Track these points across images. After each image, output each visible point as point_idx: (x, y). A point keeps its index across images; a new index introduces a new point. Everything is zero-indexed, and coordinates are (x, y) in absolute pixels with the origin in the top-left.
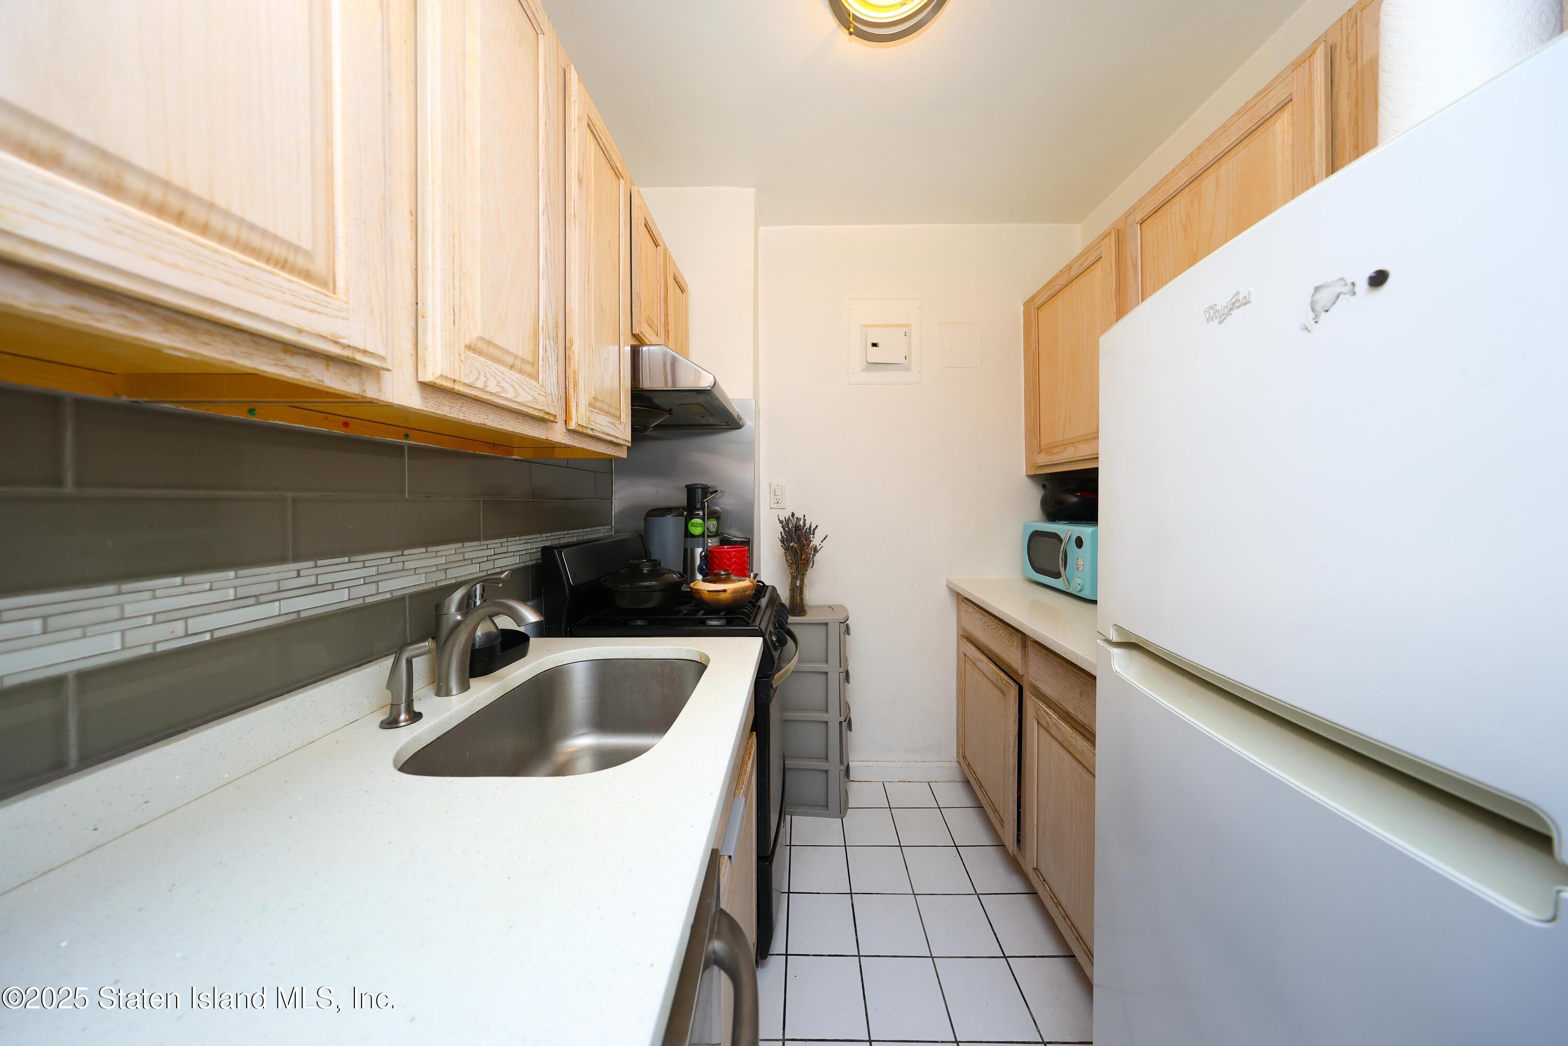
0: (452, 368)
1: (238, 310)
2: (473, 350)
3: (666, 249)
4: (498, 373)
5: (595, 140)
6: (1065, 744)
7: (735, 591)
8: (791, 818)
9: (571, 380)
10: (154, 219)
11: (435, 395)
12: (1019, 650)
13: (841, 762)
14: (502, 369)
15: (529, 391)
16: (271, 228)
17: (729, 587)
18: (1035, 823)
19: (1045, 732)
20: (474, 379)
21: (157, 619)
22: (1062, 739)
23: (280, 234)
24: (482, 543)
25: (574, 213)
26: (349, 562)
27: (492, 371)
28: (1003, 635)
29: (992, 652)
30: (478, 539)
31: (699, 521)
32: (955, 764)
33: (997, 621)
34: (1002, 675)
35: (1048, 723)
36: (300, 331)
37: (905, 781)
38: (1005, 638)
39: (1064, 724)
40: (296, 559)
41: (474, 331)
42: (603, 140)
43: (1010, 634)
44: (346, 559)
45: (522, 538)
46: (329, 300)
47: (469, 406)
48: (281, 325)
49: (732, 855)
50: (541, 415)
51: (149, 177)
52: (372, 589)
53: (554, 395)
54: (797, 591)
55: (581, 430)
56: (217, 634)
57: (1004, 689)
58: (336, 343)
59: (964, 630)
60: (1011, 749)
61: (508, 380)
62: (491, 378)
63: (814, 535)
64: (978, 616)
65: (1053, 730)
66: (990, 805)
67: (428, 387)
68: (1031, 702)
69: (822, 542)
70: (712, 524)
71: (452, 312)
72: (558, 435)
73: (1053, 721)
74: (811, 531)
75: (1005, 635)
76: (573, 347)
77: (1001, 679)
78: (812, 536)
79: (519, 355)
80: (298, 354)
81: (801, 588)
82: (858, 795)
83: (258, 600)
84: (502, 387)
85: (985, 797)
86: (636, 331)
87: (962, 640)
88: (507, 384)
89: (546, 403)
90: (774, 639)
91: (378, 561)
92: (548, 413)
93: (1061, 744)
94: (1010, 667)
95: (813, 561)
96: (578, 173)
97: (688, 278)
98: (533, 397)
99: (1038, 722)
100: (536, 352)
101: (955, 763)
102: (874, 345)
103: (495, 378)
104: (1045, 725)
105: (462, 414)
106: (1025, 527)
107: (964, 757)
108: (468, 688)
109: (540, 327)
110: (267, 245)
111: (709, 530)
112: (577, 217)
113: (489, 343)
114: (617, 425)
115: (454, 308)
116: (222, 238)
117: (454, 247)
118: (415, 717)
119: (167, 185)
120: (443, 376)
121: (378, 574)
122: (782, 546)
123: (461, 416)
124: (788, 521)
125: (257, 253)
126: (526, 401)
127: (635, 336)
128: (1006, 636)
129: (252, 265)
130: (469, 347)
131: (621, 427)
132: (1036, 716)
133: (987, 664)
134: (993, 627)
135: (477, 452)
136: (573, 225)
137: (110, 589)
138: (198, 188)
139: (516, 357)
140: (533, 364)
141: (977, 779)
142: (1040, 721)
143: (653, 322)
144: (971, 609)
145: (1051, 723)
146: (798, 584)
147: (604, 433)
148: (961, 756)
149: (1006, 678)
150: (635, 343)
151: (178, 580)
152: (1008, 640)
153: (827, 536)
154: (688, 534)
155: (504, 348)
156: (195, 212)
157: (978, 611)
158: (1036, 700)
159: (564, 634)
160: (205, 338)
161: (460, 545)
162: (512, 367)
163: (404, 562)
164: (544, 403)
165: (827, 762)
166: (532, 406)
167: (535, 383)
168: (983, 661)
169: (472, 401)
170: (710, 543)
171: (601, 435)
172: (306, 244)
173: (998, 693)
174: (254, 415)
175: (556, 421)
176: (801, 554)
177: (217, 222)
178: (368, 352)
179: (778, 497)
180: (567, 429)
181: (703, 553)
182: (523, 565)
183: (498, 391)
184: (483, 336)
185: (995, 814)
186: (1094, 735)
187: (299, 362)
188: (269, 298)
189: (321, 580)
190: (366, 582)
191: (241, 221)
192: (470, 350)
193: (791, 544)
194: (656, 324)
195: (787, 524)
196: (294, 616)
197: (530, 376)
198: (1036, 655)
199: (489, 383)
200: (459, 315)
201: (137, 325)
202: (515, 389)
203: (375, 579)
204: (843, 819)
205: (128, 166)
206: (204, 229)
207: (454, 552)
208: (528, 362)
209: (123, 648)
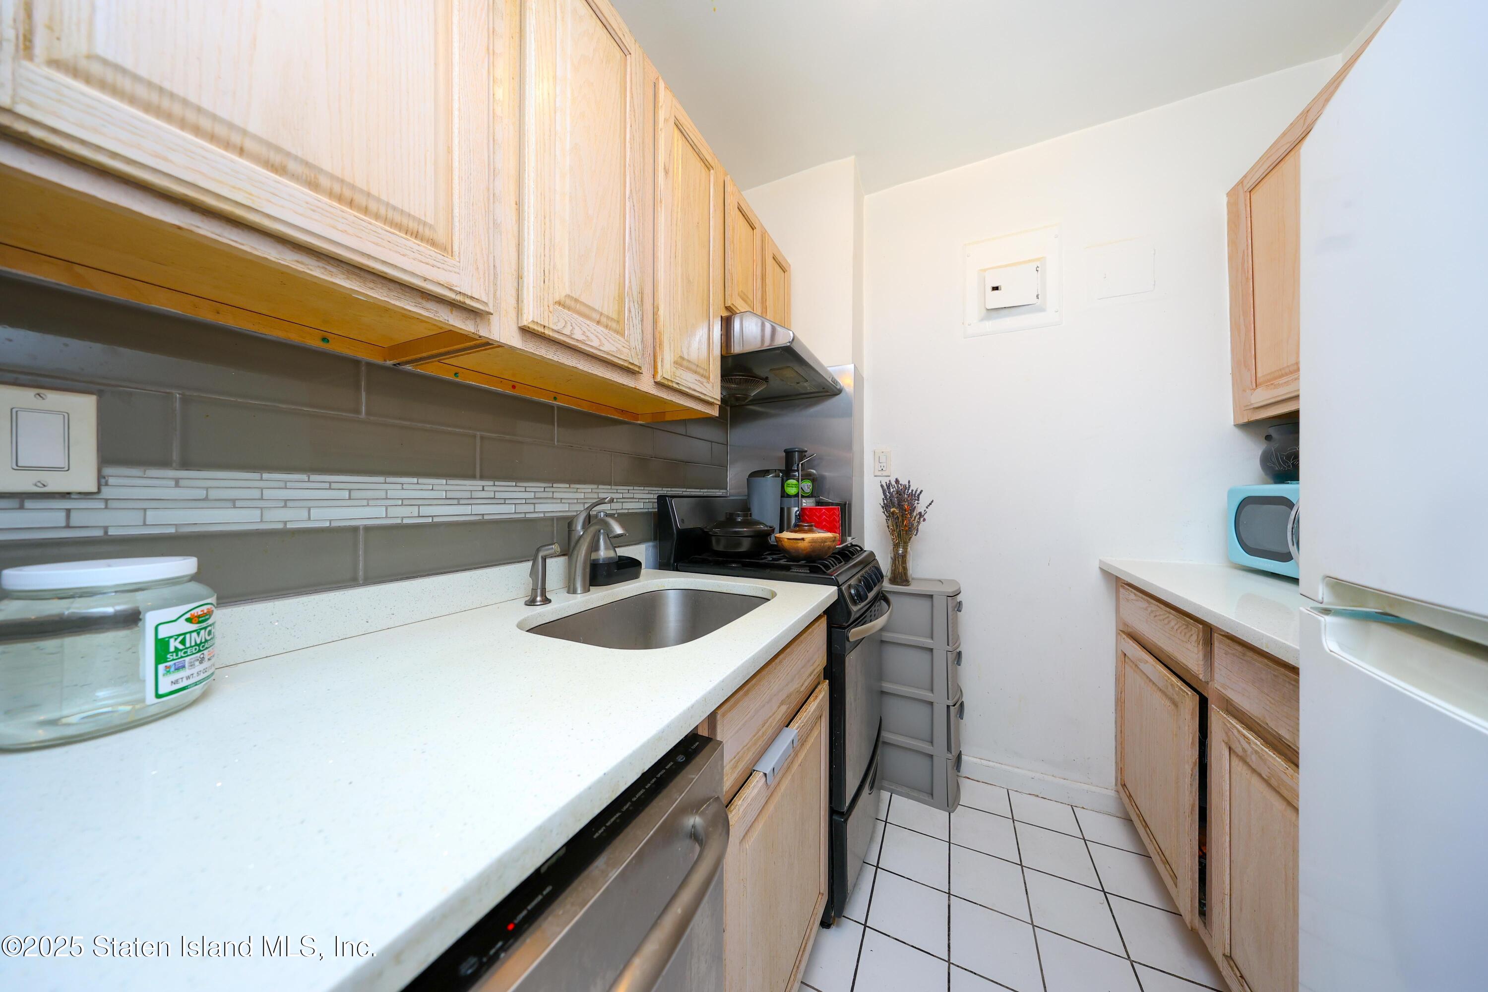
0: (542, 316)
1: (384, 262)
2: (563, 305)
3: (764, 234)
4: (584, 325)
5: (683, 137)
6: (1274, 782)
7: (813, 541)
8: (891, 796)
9: (658, 340)
10: (335, 204)
11: (533, 340)
12: (1201, 647)
13: (949, 749)
14: (588, 322)
15: (612, 342)
16: (406, 209)
17: (808, 536)
18: (1227, 891)
19: (1241, 764)
20: (562, 327)
21: (404, 502)
22: (1269, 775)
23: (412, 213)
24: (613, 487)
25: (661, 199)
26: (516, 486)
27: (578, 323)
28: (1176, 627)
29: (1161, 650)
30: (610, 484)
31: (794, 482)
32: (1112, 793)
33: (1168, 609)
34: (1174, 680)
35: (1244, 750)
36: (425, 280)
37: (1037, 796)
38: (1179, 631)
39: (1272, 754)
40: (482, 477)
41: (562, 291)
42: (691, 137)
43: (1187, 625)
44: (514, 484)
45: (645, 488)
46: (446, 259)
47: (563, 351)
48: (413, 274)
49: (767, 773)
50: (626, 364)
51: (333, 177)
52: (530, 508)
53: (638, 349)
54: (900, 559)
55: (666, 382)
56: (436, 520)
57: (1176, 697)
58: (451, 289)
59: (1125, 624)
60: (1188, 780)
61: (593, 331)
62: (576, 327)
63: (918, 500)
64: (1142, 603)
65: (1253, 760)
66: (1158, 853)
67: (526, 331)
68: (1217, 718)
69: (927, 508)
70: (807, 485)
71: (543, 274)
72: (645, 385)
73: (1253, 748)
74: (916, 496)
75: (1179, 627)
76: (659, 312)
77: (1172, 685)
78: (917, 501)
79: (604, 312)
80: (431, 300)
81: (904, 556)
82: (969, 793)
83: (459, 501)
84: (587, 337)
85: (1151, 840)
86: (728, 304)
87: (1121, 636)
88: (592, 335)
89: (630, 356)
90: (853, 592)
91: (535, 489)
92: (632, 364)
93: (1267, 782)
94: (1187, 670)
95: (918, 528)
96: (665, 165)
97: (791, 259)
98: (617, 348)
99: (1230, 749)
100: (621, 312)
101: (1113, 791)
102: (996, 288)
103: (580, 328)
104: (1239, 751)
105: (556, 357)
106: (1231, 493)
107: (1124, 785)
108: (589, 590)
109: (626, 292)
110: (405, 221)
111: (803, 490)
112: (663, 202)
113: (576, 300)
114: (705, 384)
115: (544, 271)
116: (377, 217)
117: (545, 224)
118: (546, 601)
119: (342, 181)
120: (534, 322)
121: (535, 498)
122: (884, 512)
123: (555, 358)
124: (889, 486)
125: (399, 226)
126: (610, 351)
127: (728, 308)
128: (1181, 629)
129: (393, 233)
130: (559, 303)
131: (709, 386)
132: (1226, 739)
133: (1153, 665)
134: (1161, 617)
135: (609, 416)
136: (659, 209)
137: (381, 479)
138: (360, 183)
139: (601, 314)
140: (618, 322)
141: (1140, 816)
142: (1233, 747)
143: (748, 297)
144: (1132, 596)
145: (1249, 750)
146: (900, 552)
147: (690, 388)
148: (1119, 783)
149: (1180, 683)
150: (725, 314)
151: (415, 480)
152: (1183, 634)
153: (932, 502)
154: (784, 495)
155: (590, 306)
156: (361, 199)
157: (1142, 598)
158: (1225, 716)
159: (672, 569)
160: (372, 285)
161: (595, 486)
162: (598, 322)
163: (553, 492)
164: (628, 355)
165: (933, 746)
166: (616, 355)
167: (620, 338)
168: (1147, 662)
169: (565, 348)
170: (804, 503)
171: (687, 390)
172: (430, 220)
173: (1168, 703)
174: (458, 377)
175: (641, 371)
176: (903, 520)
177: (373, 206)
178: (474, 298)
179: (882, 465)
180: (655, 382)
181: (798, 512)
182: (647, 510)
183: (584, 339)
184: (571, 295)
185: (1166, 867)
186: (1296, 753)
187: (431, 305)
188: (404, 255)
189: (498, 495)
190: (527, 502)
191: (388, 204)
192: (560, 306)
193: (892, 510)
194: (752, 299)
195: (888, 487)
196: (480, 517)
197: (617, 332)
198: (1226, 654)
199: (575, 331)
200: (549, 276)
201: (331, 274)
202: (600, 340)
203: (534, 501)
204: (951, 814)
205: (321, 170)
206: (366, 211)
207: (590, 491)
208: (612, 319)
209: (386, 517)
